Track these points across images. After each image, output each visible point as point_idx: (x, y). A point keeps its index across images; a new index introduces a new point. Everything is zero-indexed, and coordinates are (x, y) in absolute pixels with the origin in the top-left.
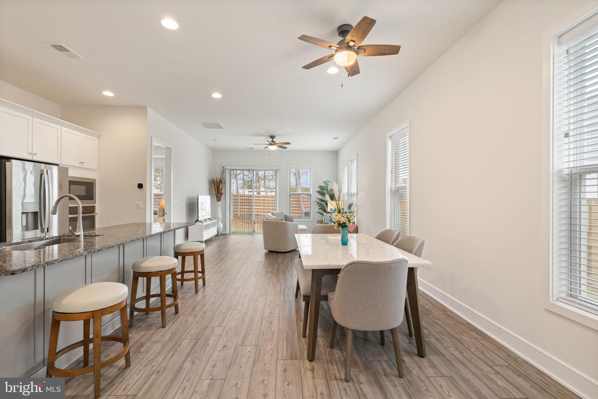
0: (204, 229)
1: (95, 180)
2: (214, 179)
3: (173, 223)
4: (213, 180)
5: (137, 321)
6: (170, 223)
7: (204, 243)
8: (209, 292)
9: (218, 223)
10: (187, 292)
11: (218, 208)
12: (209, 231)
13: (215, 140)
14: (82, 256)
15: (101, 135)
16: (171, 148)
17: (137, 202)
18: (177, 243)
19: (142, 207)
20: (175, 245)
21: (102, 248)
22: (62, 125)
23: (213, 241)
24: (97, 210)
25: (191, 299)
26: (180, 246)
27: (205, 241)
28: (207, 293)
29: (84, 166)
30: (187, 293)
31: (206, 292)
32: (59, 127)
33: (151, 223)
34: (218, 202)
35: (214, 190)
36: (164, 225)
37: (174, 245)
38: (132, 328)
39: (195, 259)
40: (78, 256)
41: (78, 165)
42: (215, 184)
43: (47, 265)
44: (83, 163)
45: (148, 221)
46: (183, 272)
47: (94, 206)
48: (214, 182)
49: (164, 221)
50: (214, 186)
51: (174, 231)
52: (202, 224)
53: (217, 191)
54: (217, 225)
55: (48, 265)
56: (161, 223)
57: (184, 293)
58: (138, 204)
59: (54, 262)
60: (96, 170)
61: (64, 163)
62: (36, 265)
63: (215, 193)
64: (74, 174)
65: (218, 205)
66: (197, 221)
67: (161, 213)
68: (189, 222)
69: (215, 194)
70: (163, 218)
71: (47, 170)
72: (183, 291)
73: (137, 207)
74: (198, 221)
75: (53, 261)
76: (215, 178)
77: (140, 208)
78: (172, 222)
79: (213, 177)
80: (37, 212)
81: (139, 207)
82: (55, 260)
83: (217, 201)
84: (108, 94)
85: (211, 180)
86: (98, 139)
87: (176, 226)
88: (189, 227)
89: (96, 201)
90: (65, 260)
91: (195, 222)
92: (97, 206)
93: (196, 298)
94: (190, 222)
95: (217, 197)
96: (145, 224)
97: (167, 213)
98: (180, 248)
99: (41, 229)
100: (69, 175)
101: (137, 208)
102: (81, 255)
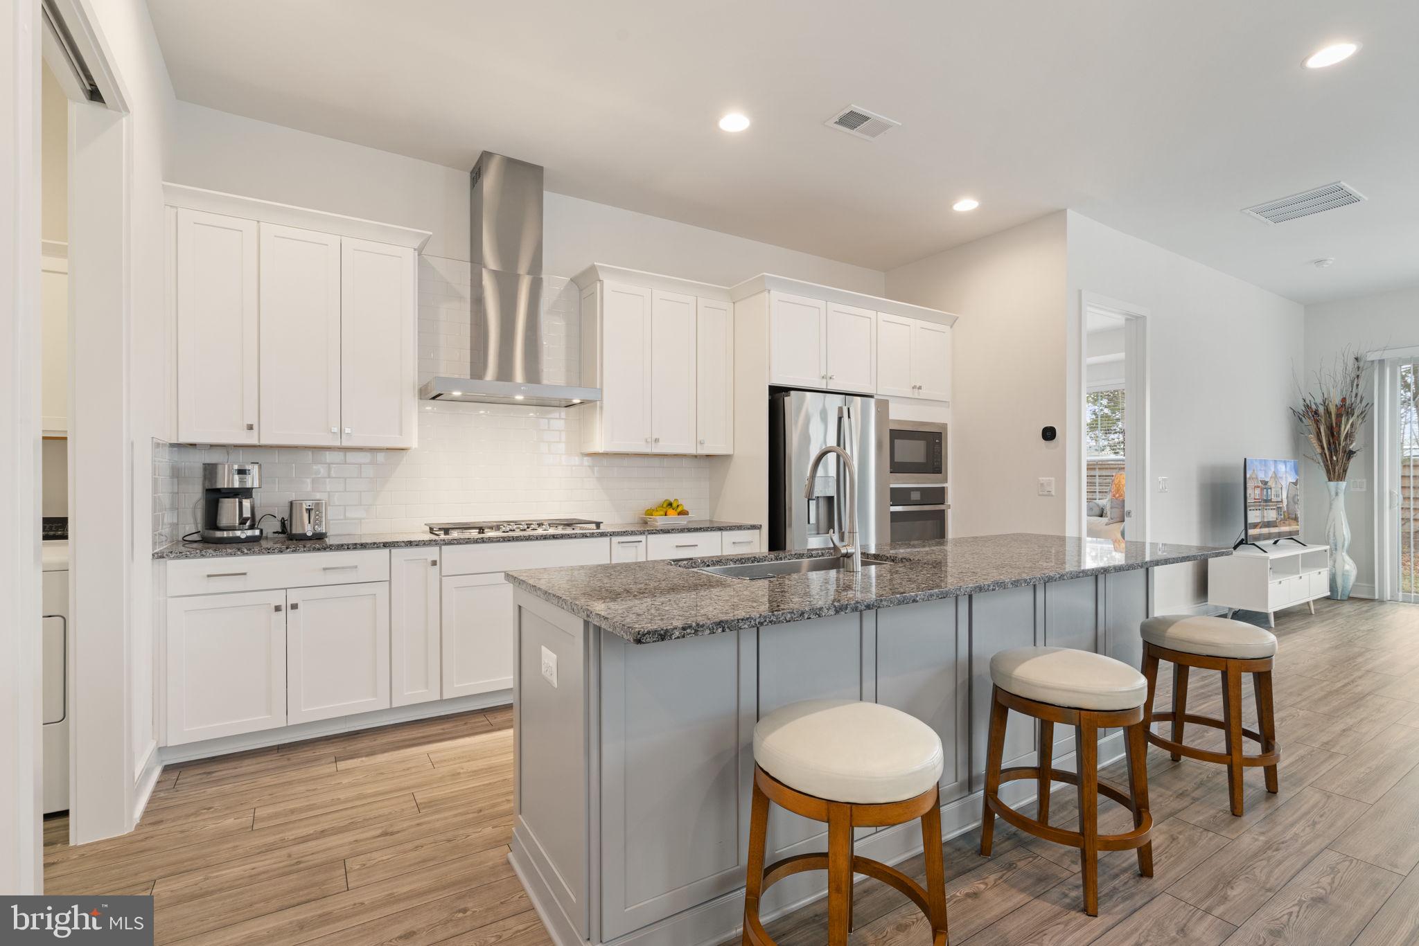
0: (1270, 573)
1: (944, 426)
2: (1316, 404)
3: (1153, 545)
4: (1308, 407)
5: (1009, 839)
6: (1144, 544)
7: (1273, 623)
8: (1295, 830)
9: (1331, 555)
10: (1193, 795)
11: (1331, 505)
12: (1291, 582)
13: (1319, 262)
14: (819, 616)
15: (958, 318)
16: (1144, 317)
17: (1040, 479)
18: (1158, 611)
19: (1053, 493)
20: (1150, 616)
21: (881, 601)
22: (877, 308)
23: (1313, 618)
24: (950, 498)
25: (1211, 834)
26: (1166, 622)
27: (1275, 613)
28: (1289, 835)
29: (924, 394)
30: (1195, 800)
31: (1279, 828)
32: (871, 314)
33: (1080, 539)
34: (1332, 484)
35: (1314, 441)
36: (1123, 545)
37: (1147, 617)
38: (989, 860)
39: (1231, 684)
40: (806, 616)
41: (908, 392)
42: (1317, 422)
43: (720, 630)
44: (920, 388)
45: (1071, 532)
46: (1178, 717)
47: (944, 488)
48: (1316, 413)
49: (1123, 534)
50: (1313, 428)
51: (1147, 569)
52: (1264, 554)
53: (1329, 444)
54: (1330, 563)
55: (723, 631)
56: (1115, 542)
57: (1181, 795)
58: (1042, 484)
59: (740, 625)
60: (949, 402)
61: (883, 391)
62: (694, 624)
63: (1319, 450)
64: (902, 414)
65: (1333, 493)
66: (1241, 543)
67: (1117, 512)
68: (1210, 545)
69: (1319, 457)
70: (1119, 527)
71: (849, 409)
72: (1179, 786)
73: (1041, 493)
74: (1247, 544)
75: (738, 620)
76: (1319, 400)
77: (1049, 494)
78: (1148, 540)
79: (1308, 398)
80: (833, 497)
81: (1046, 493)
82: (742, 620)
83: (1330, 480)
84: (966, 205)
85: (1300, 408)
86: (951, 327)
87: (1161, 555)
88: (1210, 560)
89: (947, 477)
90: (771, 622)
91: (1235, 548)
92: (950, 486)
93: (1233, 837)
94: (1217, 545)
95: (1326, 466)
96: (1062, 539)
97: (1133, 514)
98: (1165, 631)
99: (839, 532)
100: (890, 418)
101: (1040, 495)
102: (817, 614)
